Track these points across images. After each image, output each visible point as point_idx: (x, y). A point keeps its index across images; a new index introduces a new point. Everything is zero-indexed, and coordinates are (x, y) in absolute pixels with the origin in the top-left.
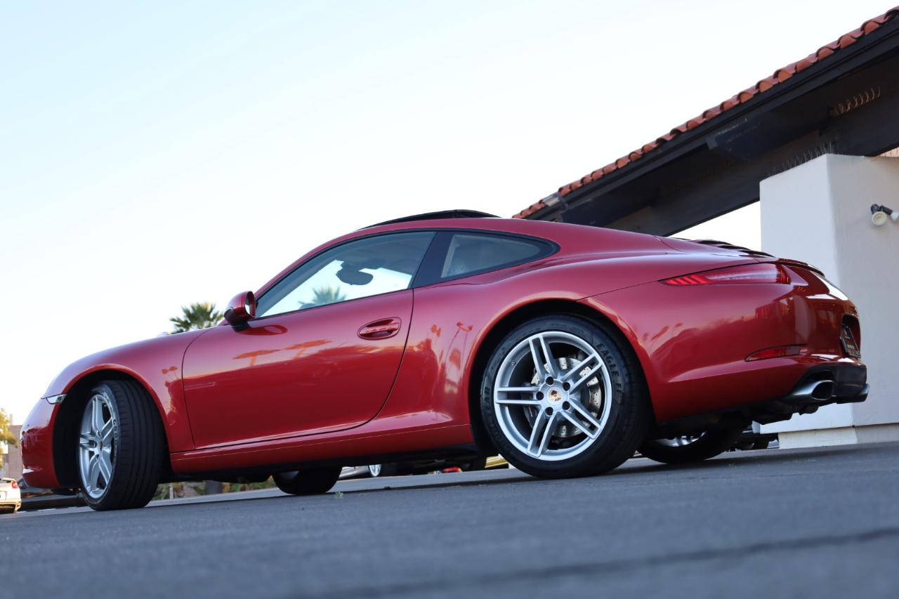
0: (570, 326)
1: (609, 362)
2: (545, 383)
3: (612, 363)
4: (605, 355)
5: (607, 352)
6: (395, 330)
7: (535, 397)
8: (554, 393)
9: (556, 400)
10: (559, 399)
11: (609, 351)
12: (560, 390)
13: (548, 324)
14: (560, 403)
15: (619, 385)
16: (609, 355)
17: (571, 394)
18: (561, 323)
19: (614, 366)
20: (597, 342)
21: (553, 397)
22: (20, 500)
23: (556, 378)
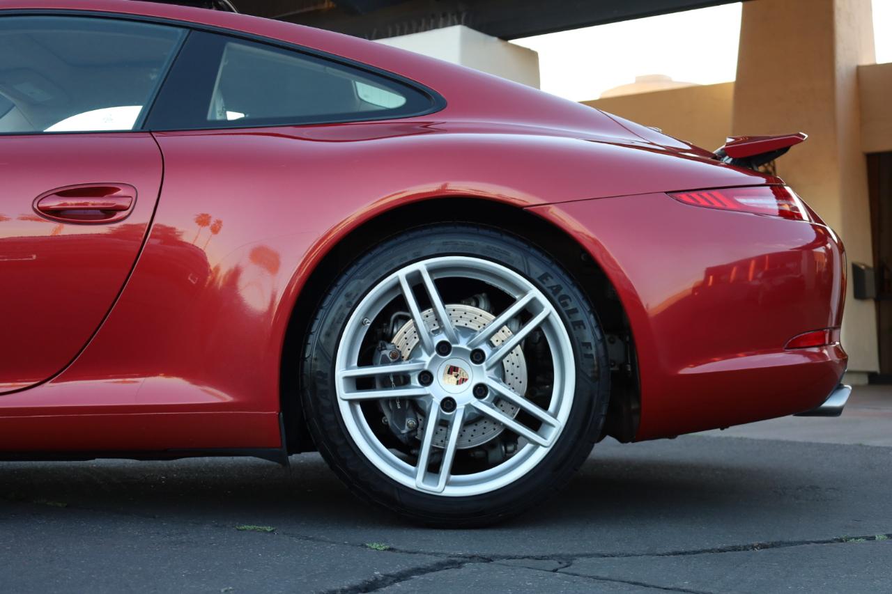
0: (480, 243)
1: (565, 305)
2: (435, 353)
3: (570, 307)
4: (555, 292)
5: (559, 288)
6: (123, 209)
7: (415, 381)
8: (452, 370)
9: (458, 383)
10: (464, 380)
11: (563, 285)
12: (465, 365)
13: (437, 242)
14: (468, 387)
15: (588, 345)
16: (562, 292)
17: (488, 369)
18: (462, 241)
19: (575, 311)
20: (537, 270)
21: (453, 379)
23: (457, 342)
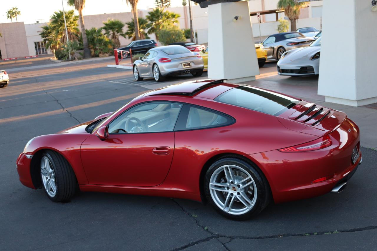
22: (9, 79)
